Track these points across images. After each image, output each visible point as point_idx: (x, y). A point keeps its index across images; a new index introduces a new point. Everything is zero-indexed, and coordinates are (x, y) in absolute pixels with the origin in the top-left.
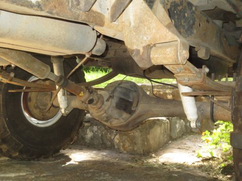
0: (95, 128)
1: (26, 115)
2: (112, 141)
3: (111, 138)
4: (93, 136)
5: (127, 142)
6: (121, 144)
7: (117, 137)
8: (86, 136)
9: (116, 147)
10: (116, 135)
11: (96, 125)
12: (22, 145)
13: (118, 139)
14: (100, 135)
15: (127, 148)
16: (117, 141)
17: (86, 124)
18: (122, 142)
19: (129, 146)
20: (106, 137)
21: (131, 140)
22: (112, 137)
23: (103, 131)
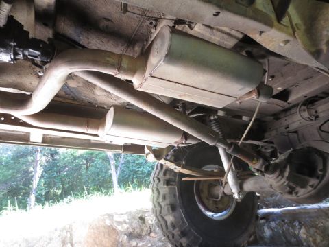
0: (273, 224)
1: (202, 209)
2: (297, 237)
3: (295, 233)
4: (273, 234)
5: (318, 236)
6: (311, 239)
7: (303, 230)
8: (264, 235)
9: (305, 244)
10: (300, 229)
11: (273, 220)
12: (201, 239)
13: (304, 233)
14: (280, 231)
15: (319, 243)
16: (305, 236)
17: (262, 221)
18: (311, 237)
19: (322, 241)
20: (289, 233)
21: (322, 232)
22: (297, 232)
23: (283, 226)
